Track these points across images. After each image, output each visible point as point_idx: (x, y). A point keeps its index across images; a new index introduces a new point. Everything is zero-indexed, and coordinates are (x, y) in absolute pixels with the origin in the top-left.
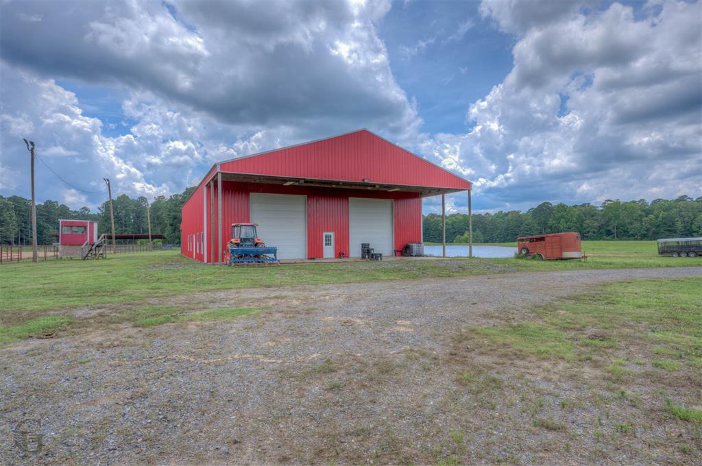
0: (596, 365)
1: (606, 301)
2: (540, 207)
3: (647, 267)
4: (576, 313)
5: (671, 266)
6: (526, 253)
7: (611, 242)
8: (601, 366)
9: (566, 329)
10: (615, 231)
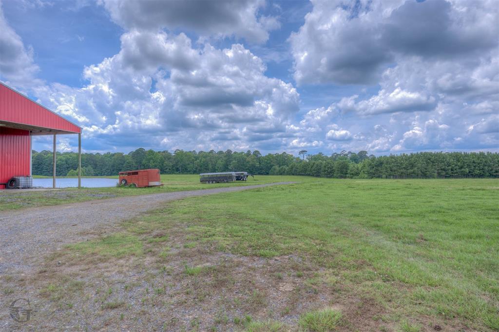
0: (153, 254)
1: (168, 212)
2: (137, 151)
3: (194, 190)
4: (149, 222)
5: (205, 189)
6: (125, 183)
7: (179, 175)
8: (156, 254)
9: (140, 234)
10: (180, 168)
